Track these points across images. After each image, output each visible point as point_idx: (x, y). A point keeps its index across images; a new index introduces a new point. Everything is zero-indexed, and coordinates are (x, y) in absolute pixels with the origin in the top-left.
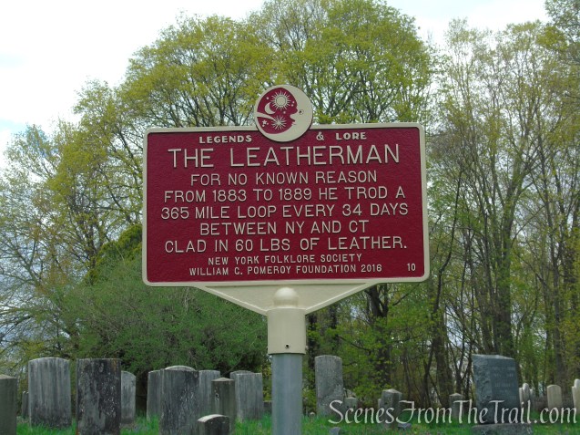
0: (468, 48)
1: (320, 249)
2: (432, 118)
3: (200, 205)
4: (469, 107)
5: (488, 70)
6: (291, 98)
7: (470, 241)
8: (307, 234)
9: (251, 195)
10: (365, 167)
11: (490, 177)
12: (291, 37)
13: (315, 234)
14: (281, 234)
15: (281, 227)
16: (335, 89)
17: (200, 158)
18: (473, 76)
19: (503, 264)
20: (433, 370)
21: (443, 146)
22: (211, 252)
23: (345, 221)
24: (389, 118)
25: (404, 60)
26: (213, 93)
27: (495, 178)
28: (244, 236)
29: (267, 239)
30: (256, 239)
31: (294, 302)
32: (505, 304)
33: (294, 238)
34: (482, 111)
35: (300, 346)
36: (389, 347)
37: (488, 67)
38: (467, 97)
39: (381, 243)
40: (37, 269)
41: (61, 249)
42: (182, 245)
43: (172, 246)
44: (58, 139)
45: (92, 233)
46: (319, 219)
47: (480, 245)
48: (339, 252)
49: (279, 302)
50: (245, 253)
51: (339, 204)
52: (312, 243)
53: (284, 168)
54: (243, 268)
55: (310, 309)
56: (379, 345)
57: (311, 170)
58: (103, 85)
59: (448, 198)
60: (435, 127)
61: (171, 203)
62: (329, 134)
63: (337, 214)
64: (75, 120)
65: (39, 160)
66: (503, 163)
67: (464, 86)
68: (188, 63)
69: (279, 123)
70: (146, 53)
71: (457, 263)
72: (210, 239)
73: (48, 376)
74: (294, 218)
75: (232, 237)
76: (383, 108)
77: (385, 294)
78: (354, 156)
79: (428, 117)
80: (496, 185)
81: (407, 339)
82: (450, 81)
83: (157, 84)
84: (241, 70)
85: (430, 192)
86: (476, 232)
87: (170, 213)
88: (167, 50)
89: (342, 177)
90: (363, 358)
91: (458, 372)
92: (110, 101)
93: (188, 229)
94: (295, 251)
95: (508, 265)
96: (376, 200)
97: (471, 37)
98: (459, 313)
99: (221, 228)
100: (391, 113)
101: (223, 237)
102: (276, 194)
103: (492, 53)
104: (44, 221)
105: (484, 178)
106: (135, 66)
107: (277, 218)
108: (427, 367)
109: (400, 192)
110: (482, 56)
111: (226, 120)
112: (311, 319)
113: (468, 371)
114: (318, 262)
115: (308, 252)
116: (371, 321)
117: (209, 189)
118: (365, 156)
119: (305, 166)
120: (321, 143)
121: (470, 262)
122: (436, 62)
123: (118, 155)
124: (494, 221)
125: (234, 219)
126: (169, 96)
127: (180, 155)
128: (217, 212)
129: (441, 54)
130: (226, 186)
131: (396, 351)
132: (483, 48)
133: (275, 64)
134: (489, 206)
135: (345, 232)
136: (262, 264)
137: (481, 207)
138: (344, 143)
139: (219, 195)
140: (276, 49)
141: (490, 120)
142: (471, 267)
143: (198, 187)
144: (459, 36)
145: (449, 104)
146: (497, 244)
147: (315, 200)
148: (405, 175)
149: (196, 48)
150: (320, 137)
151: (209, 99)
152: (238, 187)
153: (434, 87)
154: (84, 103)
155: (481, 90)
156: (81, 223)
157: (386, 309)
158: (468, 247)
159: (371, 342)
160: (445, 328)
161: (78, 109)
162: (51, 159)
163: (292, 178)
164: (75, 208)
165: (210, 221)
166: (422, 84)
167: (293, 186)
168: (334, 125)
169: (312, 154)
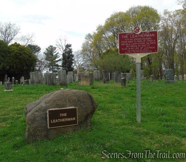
0: (168, 15)
1: (143, 49)
2: (160, 28)
3: (126, 43)
4: (167, 26)
5: (171, 19)
6: (139, 28)
7: (167, 51)
8: (141, 47)
9: (133, 41)
10: (149, 37)
11: (171, 39)
12: (134, 15)
13: (142, 47)
14: (137, 47)
15: (138, 46)
16: (142, 24)
17: (126, 37)
18: (168, 20)
19: (173, 55)
20: (159, 74)
21: (162, 34)
22: (128, 50)
23: (147, 45)
24: (152, 29)
25: (155, 18)
26: (120, 26)
27: (172, 39)
28: (133, 47)
29: (136, 47)
30: (134, 48)
31: (139, 56)
32: (173, 62)
33: (139, 47)
34: (170, 27)
35: (140, 62)
36: (152, 70)
37: (171, 18)
38: (167, 24)
39: (152, 48)
40: (91, 58)
41: (95, 54)
42: (124, 49)
43: (123, 49)
44: (93, 35)
45: (100, 51)
46: (143, 45)
47: (169, 52)
48: (146, 49)
49: (137, 56)
50: (133, 50)
51: (146, 42)
52: (142, 48)
53: (138, 38)
54: (132, 52)
55: (142, 57)
56: (150, 69)
57: (142, 38)
58: (101, 25)
59: (163, 43)
60: (161, 30)
61: (122, 43)
62: (144, 33)
63: (145, 44)
64: (96, 32)
65: (90, 39)
66: (173, 36)
67: (167, 22)
68: (116, 21)
69: (137, 31)
70: (108, 19)
71: (164, 55)
72: (128, 48)
73: (97, 73)
74: (139, 45)
75: (131, 48)
76: (151, 27)
77: (151, 61)
78: (148, 36)
79: (159, 28)
80: (172, 40)
81: (155, 68)
82: (164, 21)
83: (110, 25)
84: (125, 21)
85: (160, 42)
86: (168, 49)
87: (122, 44)
88: (112, 19)
89: (146, 39)
90: (147, 72)
91: (164, 74)
92: (102, 28)
93: (125, 47)
94: (139, 49)
95: (174, 55)
96: (151, 42)
97: (168, 13)
98: (165, 64)
99: (129, 46)
100: (153, 28)
101: (129, 47)
102: (137, 41)
103: (172, 16)
104: (92, 49)
105: (170, 39)
106: (106, 22)
107: (137, 45)
108: (158, 73)
109: (154, 40)
110: (170, 16)
111: (122, 30)
112: (141, 58)
113: (166, 74)
114: (143, 51)
115: (141, 49)
116: (148, 65)
117: (128, 41)
118: (149, 36)
119: (141, 37)
120: (143, 34)
121: (167, 55)
122: (161, 18)
123: (104, 38)
124: (171, 47)
125: (131, 45)
126: (113, 27)
127: (123, 36)
128: (129, 44)
129: (162, 16)
130: (130, 40)
131: (153, 70)
132: (170, 15)
133: (131, 20)
134: (171, 45)
135: (147, 46)
136: (135, 51)
137: (169, 44)
138: (146, 34)
139: (129, 42)
140: (131, 17)
141: (171, 29)
142: (167, 56)
143: (126, 41)
144: (166, 13)
145: (164, 26)
146: (172, 51)
147: (142, 42)
148: (155, 38)
149: (117, 18)
150: (143, 33)
151: (119, 27)
152: (131, 41)
153: (161, 23)
154: (98, 29)
155: (170, 23)
156: (98, 50)
157: (151, 63)
158: (166, 52)
159: (148, 69)
160: (162, 66)
161: (97, 30)
162: (92, 39)
163: (139, 39)
164: (97, 47)
165: (128, 45)
166: (158, 22)
167: (139, 40)
168: (145, 31)
169: (142, 36)
